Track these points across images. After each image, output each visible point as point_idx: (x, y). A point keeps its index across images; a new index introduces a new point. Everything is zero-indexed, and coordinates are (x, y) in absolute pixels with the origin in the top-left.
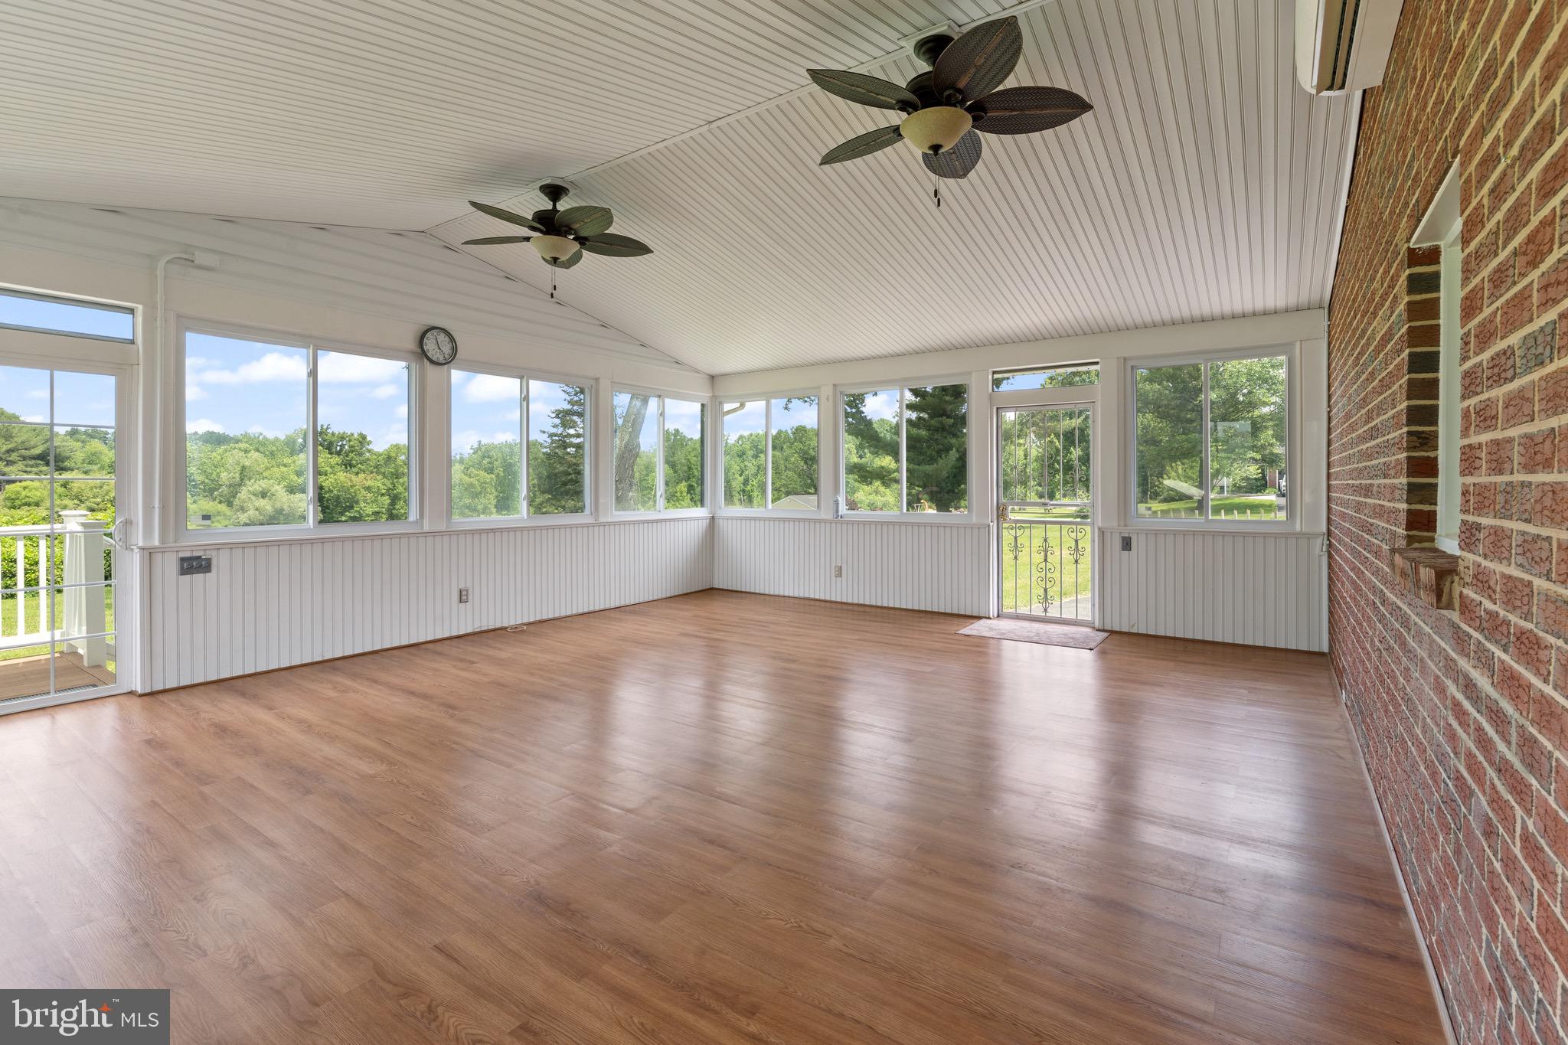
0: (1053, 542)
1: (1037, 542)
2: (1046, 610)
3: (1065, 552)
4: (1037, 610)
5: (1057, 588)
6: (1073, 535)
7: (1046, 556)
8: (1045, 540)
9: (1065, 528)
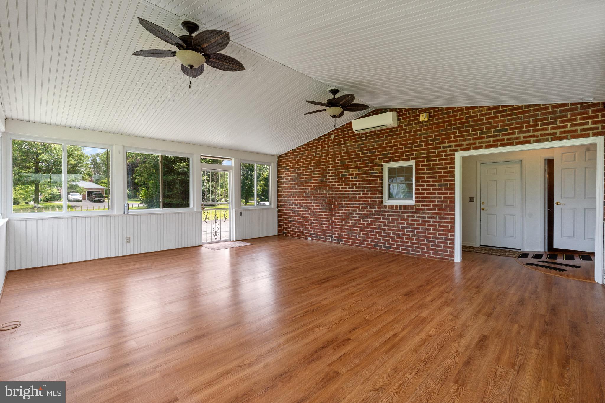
0: (218, 215)
1: (213, 215)
2: (216, 239)
3: (222, 219)
4: (213, 239)
5: (219, 231)
6: (224, 213)
7: (216, 221)
8: (216, 215)
9: (221, 210)
